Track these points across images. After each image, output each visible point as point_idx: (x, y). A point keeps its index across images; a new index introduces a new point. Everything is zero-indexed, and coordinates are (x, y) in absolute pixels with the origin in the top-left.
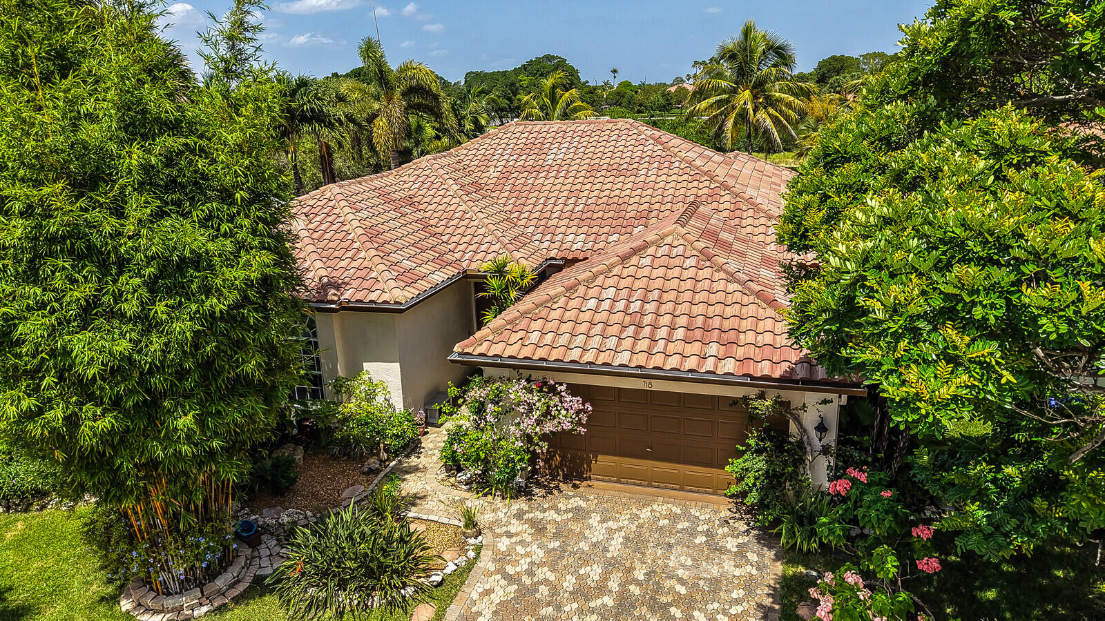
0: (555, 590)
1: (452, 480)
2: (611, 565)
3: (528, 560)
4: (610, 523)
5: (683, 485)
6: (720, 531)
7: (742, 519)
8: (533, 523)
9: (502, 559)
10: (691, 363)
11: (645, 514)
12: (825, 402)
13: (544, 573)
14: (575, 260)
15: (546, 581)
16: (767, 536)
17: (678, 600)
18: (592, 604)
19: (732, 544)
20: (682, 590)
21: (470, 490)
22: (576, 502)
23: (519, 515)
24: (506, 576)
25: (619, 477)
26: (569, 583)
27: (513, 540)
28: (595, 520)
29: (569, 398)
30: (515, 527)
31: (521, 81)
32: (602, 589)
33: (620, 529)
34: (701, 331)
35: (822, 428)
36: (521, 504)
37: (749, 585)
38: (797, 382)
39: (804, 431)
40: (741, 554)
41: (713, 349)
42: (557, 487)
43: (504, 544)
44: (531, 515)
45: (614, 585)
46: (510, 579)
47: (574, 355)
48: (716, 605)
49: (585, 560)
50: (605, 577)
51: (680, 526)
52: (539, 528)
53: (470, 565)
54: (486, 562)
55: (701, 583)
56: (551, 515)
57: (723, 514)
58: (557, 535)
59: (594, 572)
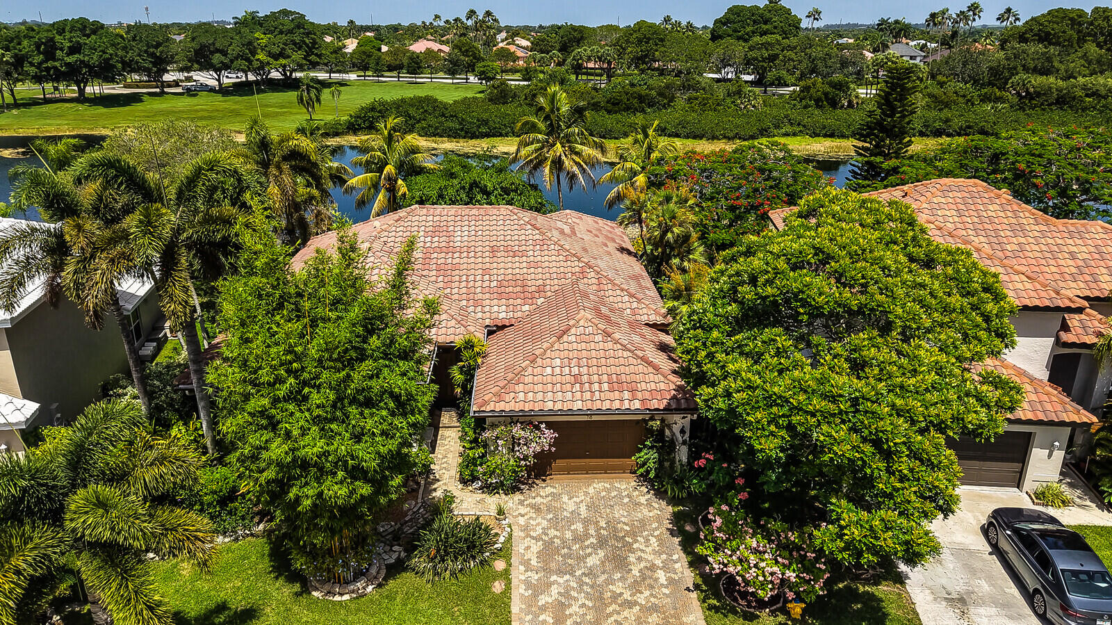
0: (563, 541)
1: (470, 488)
2: (586, 522)
3: (540, 527)
4: (575, 499)
5: (606, 470)
6: (634, 494)
7: (643, 485)
8: (532, 506)
9: (526, 529)
10: (616, 405)
11: (591, 490)
12: (684, 418)
13: (552, 532)
14: (504, 327)
15: (556, 536)
16: (660, 494)
17: (627, 534)
18: (586, 543)
19: (643, 500)
20: (627, 528)
21: (483, 492)
22: (549, 490)
23: (521, 503)
24: (533, 538)
25: (569, 471)
26: (568, 535)
27: (526, 517)
28: (565, 498)
29: (547, 431)
30: (522, 510)
31: (258, 39)
32: (587, 536)
33: (582, 501)
34: (617, 384)
35: (682, 431)
36: (518, 497)
37: (658, 519)
38: (672, 410)
39: (673, 434)
40: (649, 504)
41: (626, 395)
42: (534, 482)
43: (522, 521)
44: (528, 502)
45: (592, 532)
46: (537, 539)
47: (550, 405)
48: (646, 533)
49: (570, 522)
50: (586, 530)
51: (613, 495)
52: (537, 509)
53: (510, 535)
54: (517, 533)
55: (635, 523)
56: (539, 500)
57: (632, 484)
58: (549, 511)
59: (579, 527)
